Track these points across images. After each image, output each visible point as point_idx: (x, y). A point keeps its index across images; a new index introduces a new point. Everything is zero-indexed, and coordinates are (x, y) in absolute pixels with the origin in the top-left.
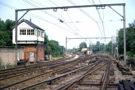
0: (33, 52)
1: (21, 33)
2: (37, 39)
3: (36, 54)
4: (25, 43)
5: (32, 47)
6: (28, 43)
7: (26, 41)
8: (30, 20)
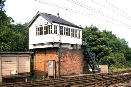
0: (52, 60)
1: (38, 33)
2: (60, 41)
3: (57, 64)
4: (41, 47)
5: (53, 53)
6: (45, 46)
7: (43, 44)
8: (58, 14)
